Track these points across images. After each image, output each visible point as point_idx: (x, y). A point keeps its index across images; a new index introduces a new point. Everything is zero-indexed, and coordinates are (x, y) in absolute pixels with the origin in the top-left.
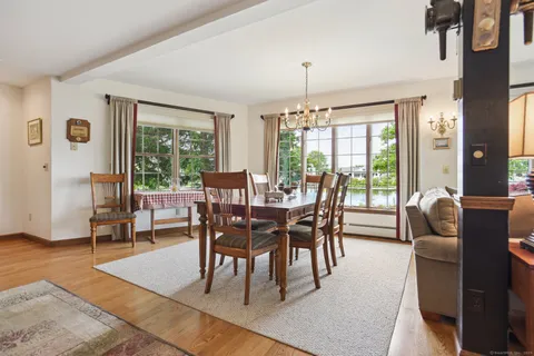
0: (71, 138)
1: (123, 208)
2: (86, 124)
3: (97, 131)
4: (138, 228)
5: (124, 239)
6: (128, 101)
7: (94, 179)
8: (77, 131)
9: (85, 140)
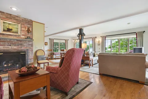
0: (45, 45)
1: (52, 54)
2: (47, 43)
3: (48, 44)
4: (54, 58)
5: (52, 59)
6: (52, 39)
7: (48, 50)
8: (46, 44)
9: (47, 45)
